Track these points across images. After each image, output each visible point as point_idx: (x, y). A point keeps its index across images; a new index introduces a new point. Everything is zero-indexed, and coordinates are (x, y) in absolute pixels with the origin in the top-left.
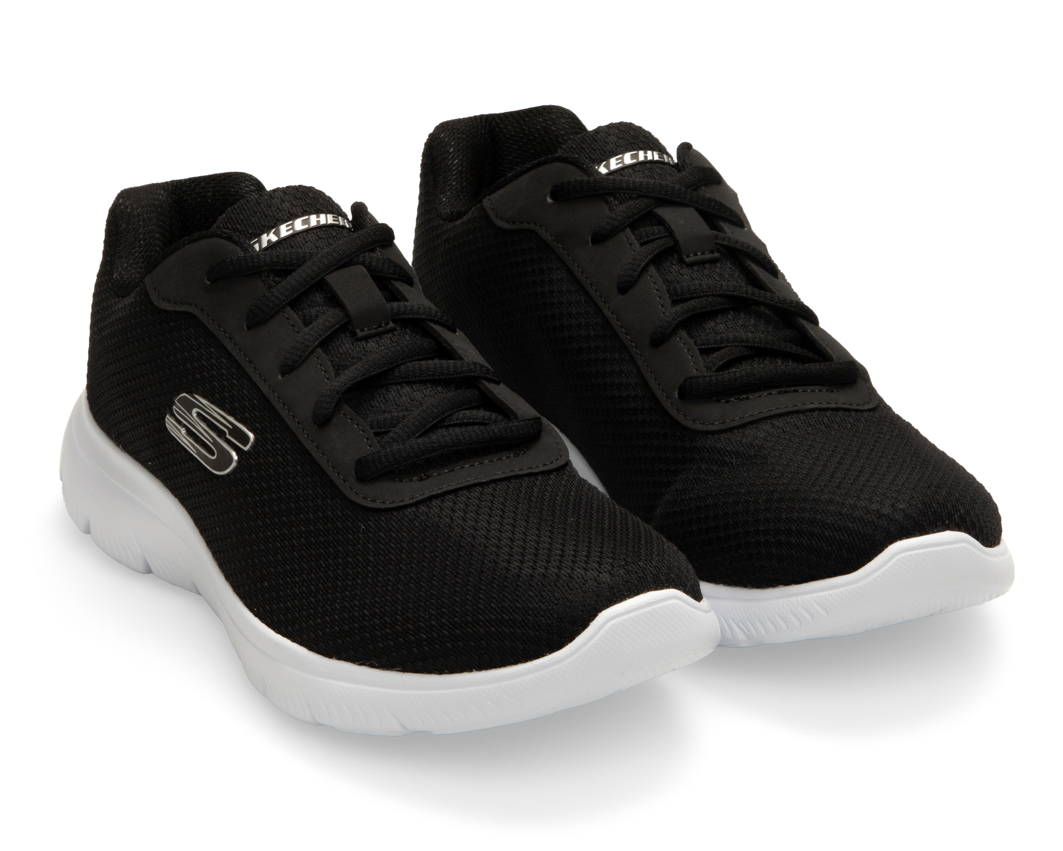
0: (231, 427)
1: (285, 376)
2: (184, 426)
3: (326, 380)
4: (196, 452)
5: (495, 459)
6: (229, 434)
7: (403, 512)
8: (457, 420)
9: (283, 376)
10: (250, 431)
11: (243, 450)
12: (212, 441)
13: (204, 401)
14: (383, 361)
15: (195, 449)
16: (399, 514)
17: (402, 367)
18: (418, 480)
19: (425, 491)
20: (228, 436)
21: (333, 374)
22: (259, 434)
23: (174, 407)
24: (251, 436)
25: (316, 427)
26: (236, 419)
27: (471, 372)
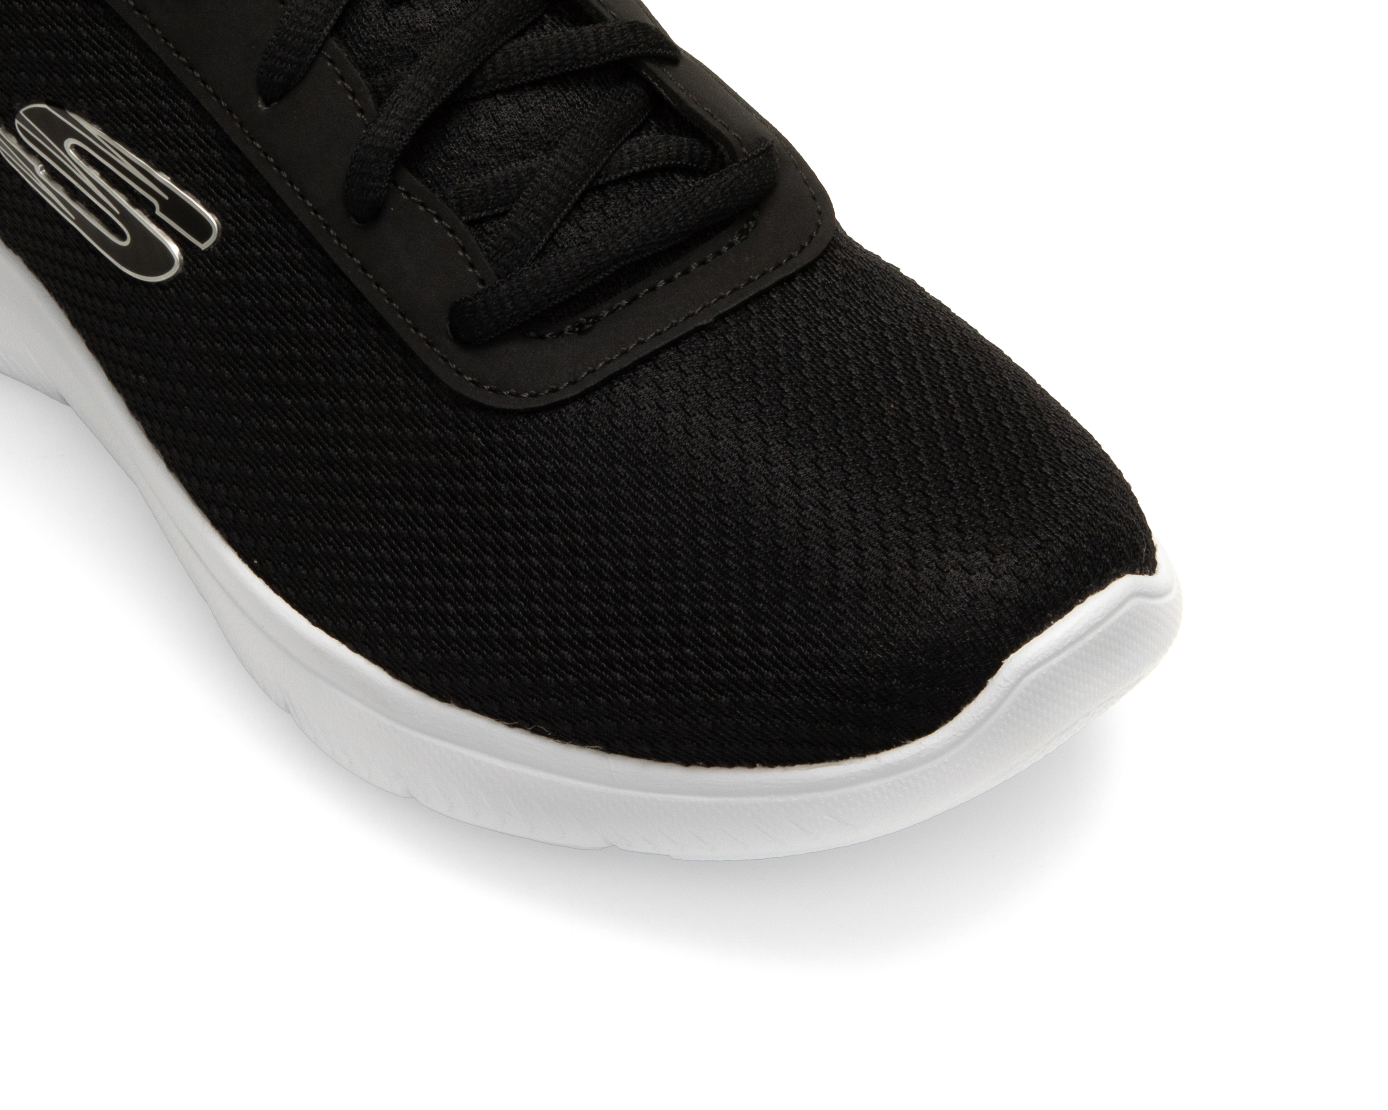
0: (166, 198)
1: (272, 105)
2: (42, 160)
3: (359, 115)
4: (74, 218)
5: (709, 257)
6: (162, 210)
7: (560, 413)
8: (621, 169)
9: (267, 103)
10: (210, 210)
11: (197, 248)
12: (118, 212)
13: (95, 131)
14: (460, 59)
15: (70, 211)
16: (553, 419)
17: (498, 56)
18: (573, 331)
19: (597, 365)
20: (158, 212)
21: (370, 100)
22: (229, 221)
23: (17, 122)
24: (212, 219)
25: (354, 222)
26: (174, 180)
27: (629, 49)
